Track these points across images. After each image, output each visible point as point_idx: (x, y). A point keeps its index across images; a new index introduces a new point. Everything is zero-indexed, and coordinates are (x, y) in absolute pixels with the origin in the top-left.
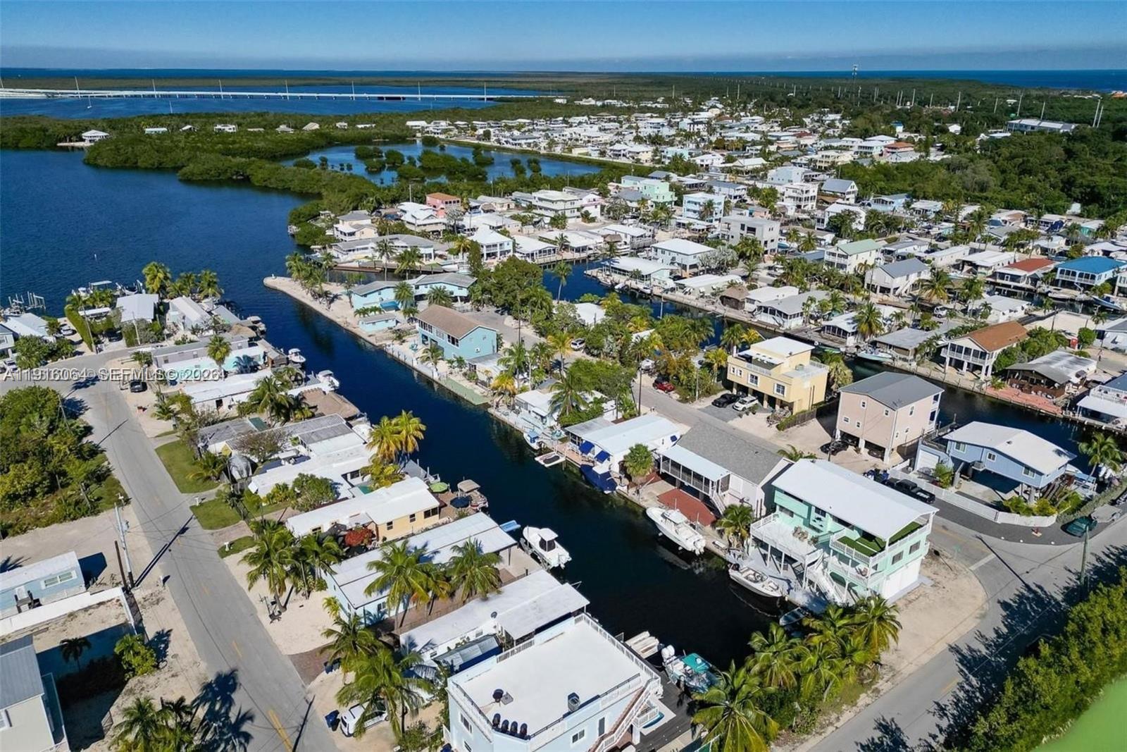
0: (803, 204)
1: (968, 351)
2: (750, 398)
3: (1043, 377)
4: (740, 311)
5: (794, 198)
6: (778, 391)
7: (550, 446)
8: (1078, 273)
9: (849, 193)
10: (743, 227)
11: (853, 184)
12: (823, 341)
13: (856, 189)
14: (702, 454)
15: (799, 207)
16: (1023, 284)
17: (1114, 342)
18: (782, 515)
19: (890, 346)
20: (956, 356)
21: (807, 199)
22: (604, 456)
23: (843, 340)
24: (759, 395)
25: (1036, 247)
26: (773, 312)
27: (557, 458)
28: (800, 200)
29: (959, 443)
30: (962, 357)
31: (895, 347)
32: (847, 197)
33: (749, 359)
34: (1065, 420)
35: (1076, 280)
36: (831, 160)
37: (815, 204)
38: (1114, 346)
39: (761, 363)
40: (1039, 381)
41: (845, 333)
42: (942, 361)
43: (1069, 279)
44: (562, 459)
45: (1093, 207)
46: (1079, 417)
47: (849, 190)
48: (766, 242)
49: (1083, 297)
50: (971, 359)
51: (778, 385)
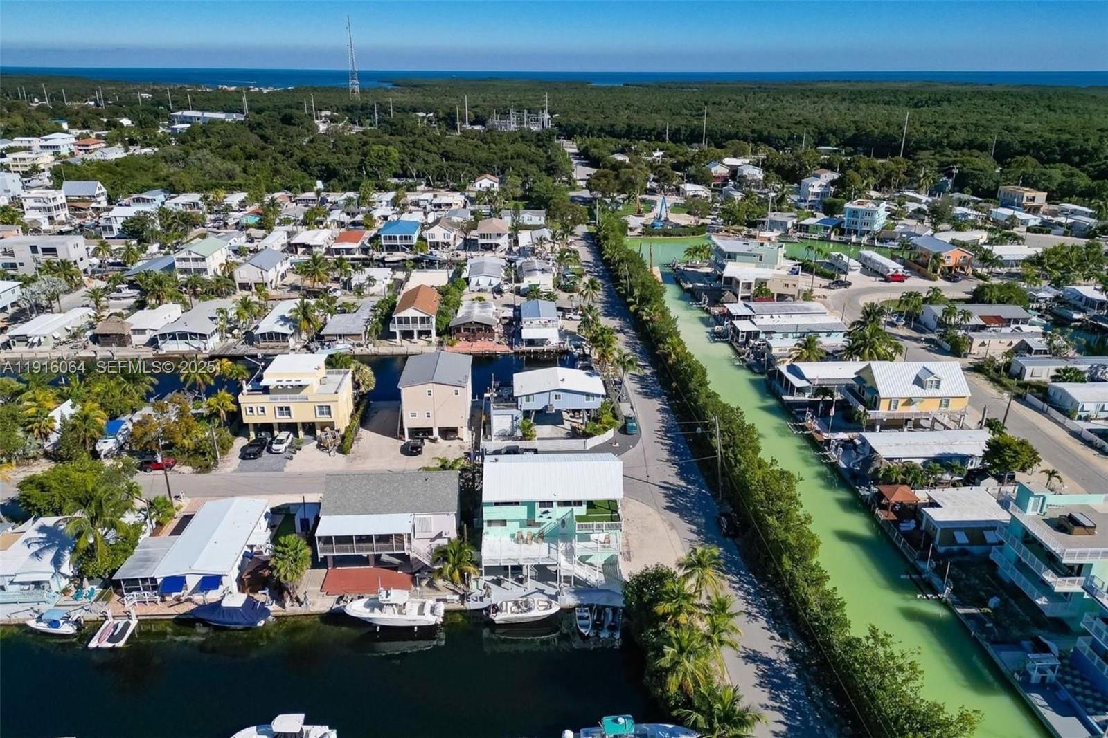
0: (54, 214)
1: (415, 320)
2: (282, 435)
3: (482, 324)
4: (129, 347)
5: (39, 208)
6: (322, 413)
7: (92, 617)
8: (398, 236)
9: (99, 195)
10: (34, 249)
11: (99, 184)
12: (264, 351)
13: (104, 190)
14: (365, 511)
15: (51, 218)
16: (357, 255)
17: (478, 284)
18: (497, 529)
19: (340, 336)
20: (405, 328)
21: (57, 208)
22: (211, 582)
23: (286, 344)
24: (292, 427)
25: (333, 221)
26: (183, 336)
27: (127, 625)
28: (49, 209)
29: (527, 396)
30: (410, 327)
31: (344, 335)
32: (98, 199)
33: (266, 390)
34: (516, 353)
35: (398, 243)
36: (28, 162)
37: (67, 212)
38: (478, 288)
39: (284, 390)
40: (481, 330)
41: (285, 335)
42: (393, 335)
43: (393, 243)
44: (134, 623)
45: (334, 182)
46: (524, 348)
47: (98, 192)
48: (75, 262)
49: (410, 256)
50: (420, 327)
51: (321, 407)
